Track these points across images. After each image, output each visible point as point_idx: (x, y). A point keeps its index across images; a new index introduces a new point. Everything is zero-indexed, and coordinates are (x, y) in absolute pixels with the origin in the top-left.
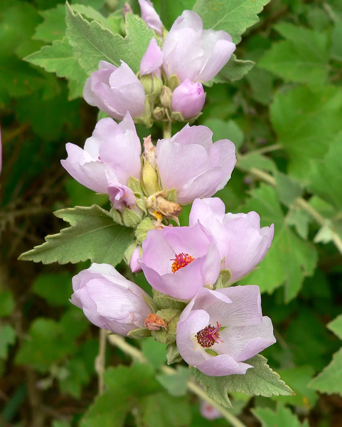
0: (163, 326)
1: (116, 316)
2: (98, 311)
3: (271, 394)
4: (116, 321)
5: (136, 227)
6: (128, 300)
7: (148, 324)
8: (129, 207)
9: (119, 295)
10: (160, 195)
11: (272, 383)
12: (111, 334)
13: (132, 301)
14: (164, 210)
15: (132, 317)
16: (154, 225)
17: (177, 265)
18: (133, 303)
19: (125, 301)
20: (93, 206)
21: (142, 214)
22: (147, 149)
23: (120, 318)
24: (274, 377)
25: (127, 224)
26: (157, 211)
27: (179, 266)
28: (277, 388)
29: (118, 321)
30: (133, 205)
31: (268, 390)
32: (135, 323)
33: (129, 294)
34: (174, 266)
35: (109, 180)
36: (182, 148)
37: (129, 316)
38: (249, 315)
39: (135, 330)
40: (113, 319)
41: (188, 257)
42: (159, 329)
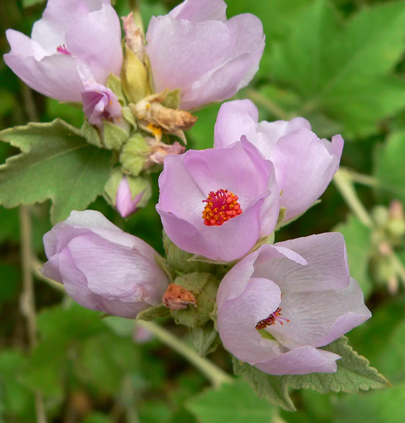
0: (192, 303)
1: (118, 293)
2: (89, 286)
3: (358, 388)
4: (118, 300)
5: (121, 149)
6: (134, 266)
7: (169, 301)
8: (112, 120)
9: (121, 260)
10: (156, 100)
11: (357, 372)
12: (106, 315)
13: (141, 266)
14: (166, 122)
15: (142, 292)
16: (150, 145)
17: (213, 209)
18: (141, 270)
19: (130, 269)
20: (55, 121)
21: (129, 129)
22: (130, 32)
23: (125, 296)
24: (359, 363)
25: (109, 145)
26: (152, 123)
27: (217, 210)
28: (364, 379)
29: (121, 300)
30: (118, 117)
31: (352, 382)
32: (146, 299)
33: (134, 256)
34: (208, 210)
35: (86, 81)
36: (194, 27)
37: (138, 291)
38: (320, 276)
39: (147, 311)
40: (114, 296)
41: (228, 195)
42: (185, 307)
